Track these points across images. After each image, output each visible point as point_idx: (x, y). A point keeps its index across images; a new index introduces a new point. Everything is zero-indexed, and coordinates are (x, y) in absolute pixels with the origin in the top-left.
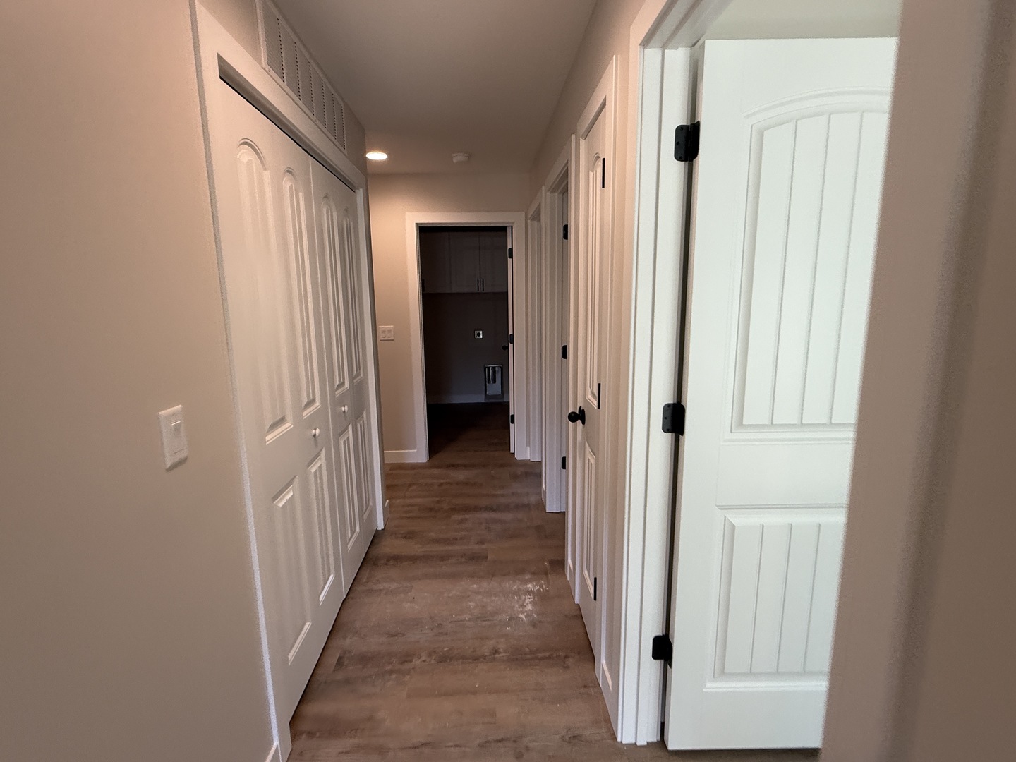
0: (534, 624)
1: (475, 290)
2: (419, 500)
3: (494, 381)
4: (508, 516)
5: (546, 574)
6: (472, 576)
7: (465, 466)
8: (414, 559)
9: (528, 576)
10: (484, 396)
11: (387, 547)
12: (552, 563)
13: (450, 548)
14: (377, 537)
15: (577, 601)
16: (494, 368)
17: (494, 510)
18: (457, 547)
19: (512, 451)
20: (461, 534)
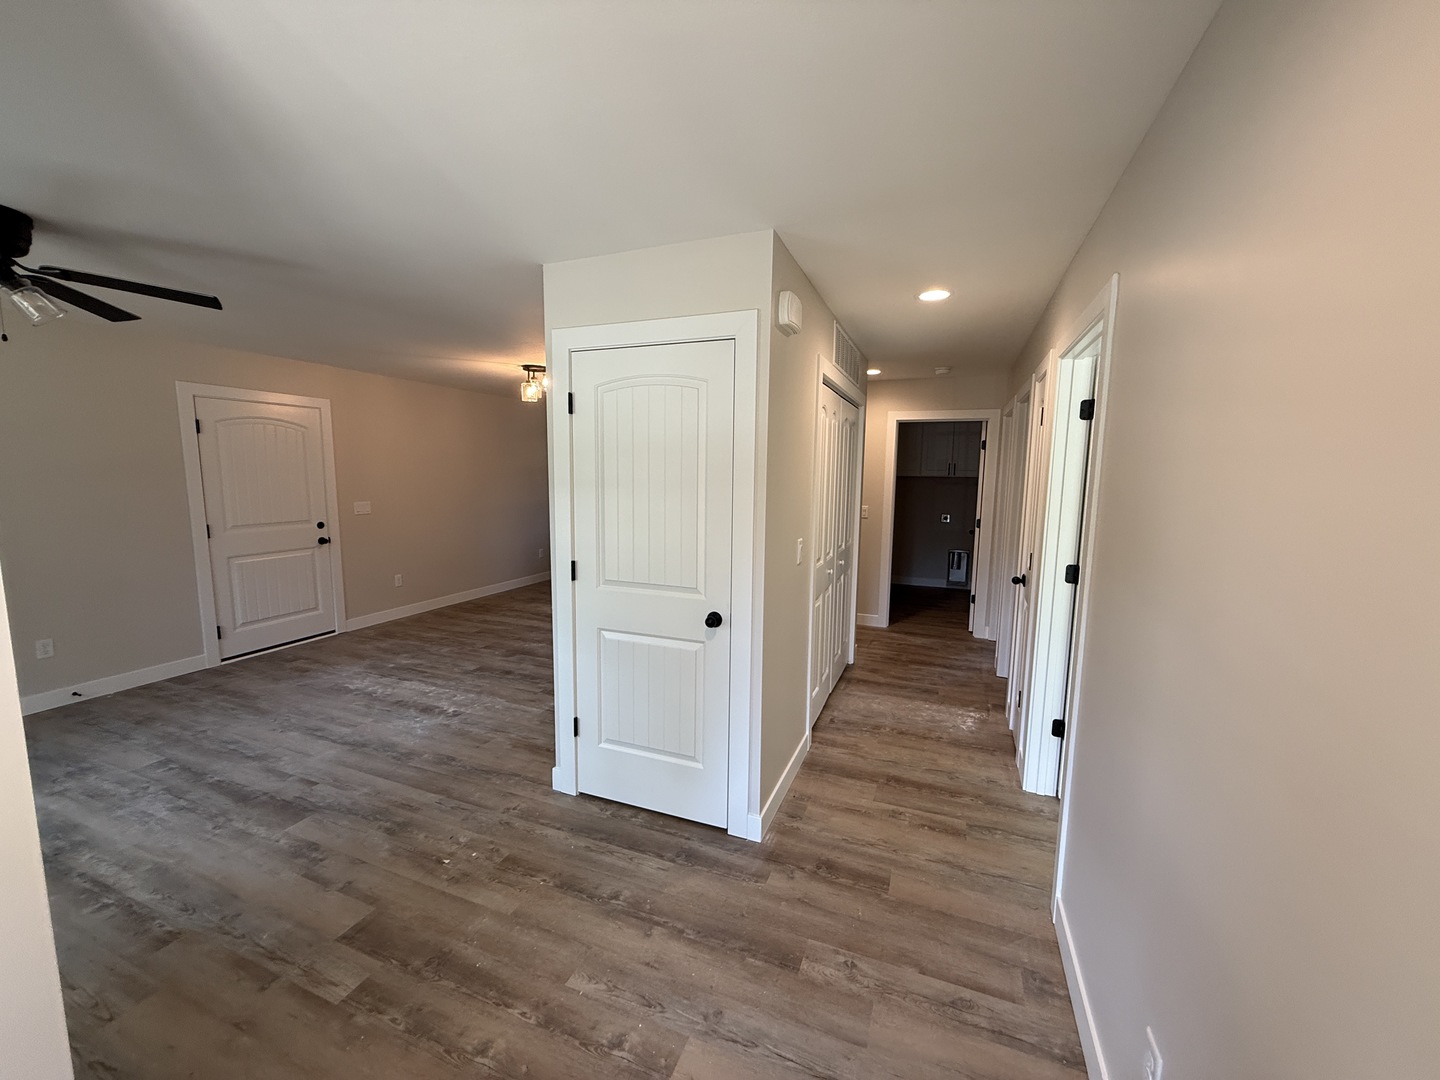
0: (972, 732)
1: (945, 474)
2: (882, 652)
3: (959, 567)
4: (959, 673)
5: (988, 710)
6: (926, 700)
7: (923, 635)
8: (879, 684)
9: (972, 709)
10: (945, 581)
11: (857, 674)
12: (994, 706)
13: (908, 683)
14: (848, 668)
15: (1011, 728)
16: (959, 554)
17: (947, 668)
18: (912, 684)
19: (970, 630)
20: (919, 677)
